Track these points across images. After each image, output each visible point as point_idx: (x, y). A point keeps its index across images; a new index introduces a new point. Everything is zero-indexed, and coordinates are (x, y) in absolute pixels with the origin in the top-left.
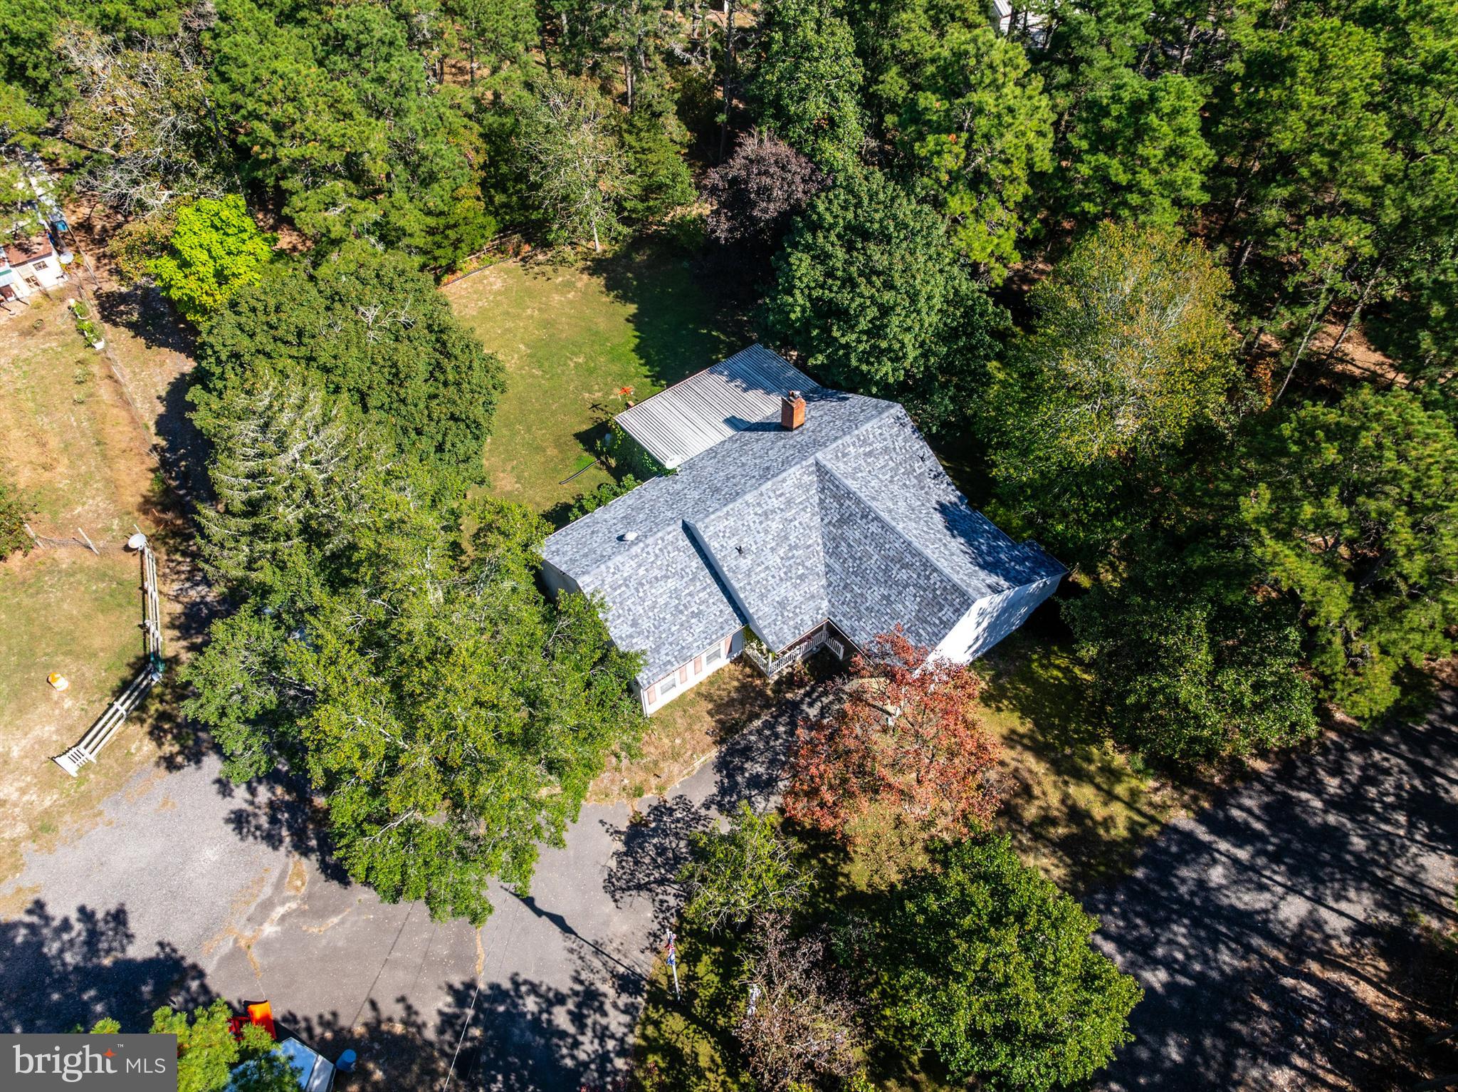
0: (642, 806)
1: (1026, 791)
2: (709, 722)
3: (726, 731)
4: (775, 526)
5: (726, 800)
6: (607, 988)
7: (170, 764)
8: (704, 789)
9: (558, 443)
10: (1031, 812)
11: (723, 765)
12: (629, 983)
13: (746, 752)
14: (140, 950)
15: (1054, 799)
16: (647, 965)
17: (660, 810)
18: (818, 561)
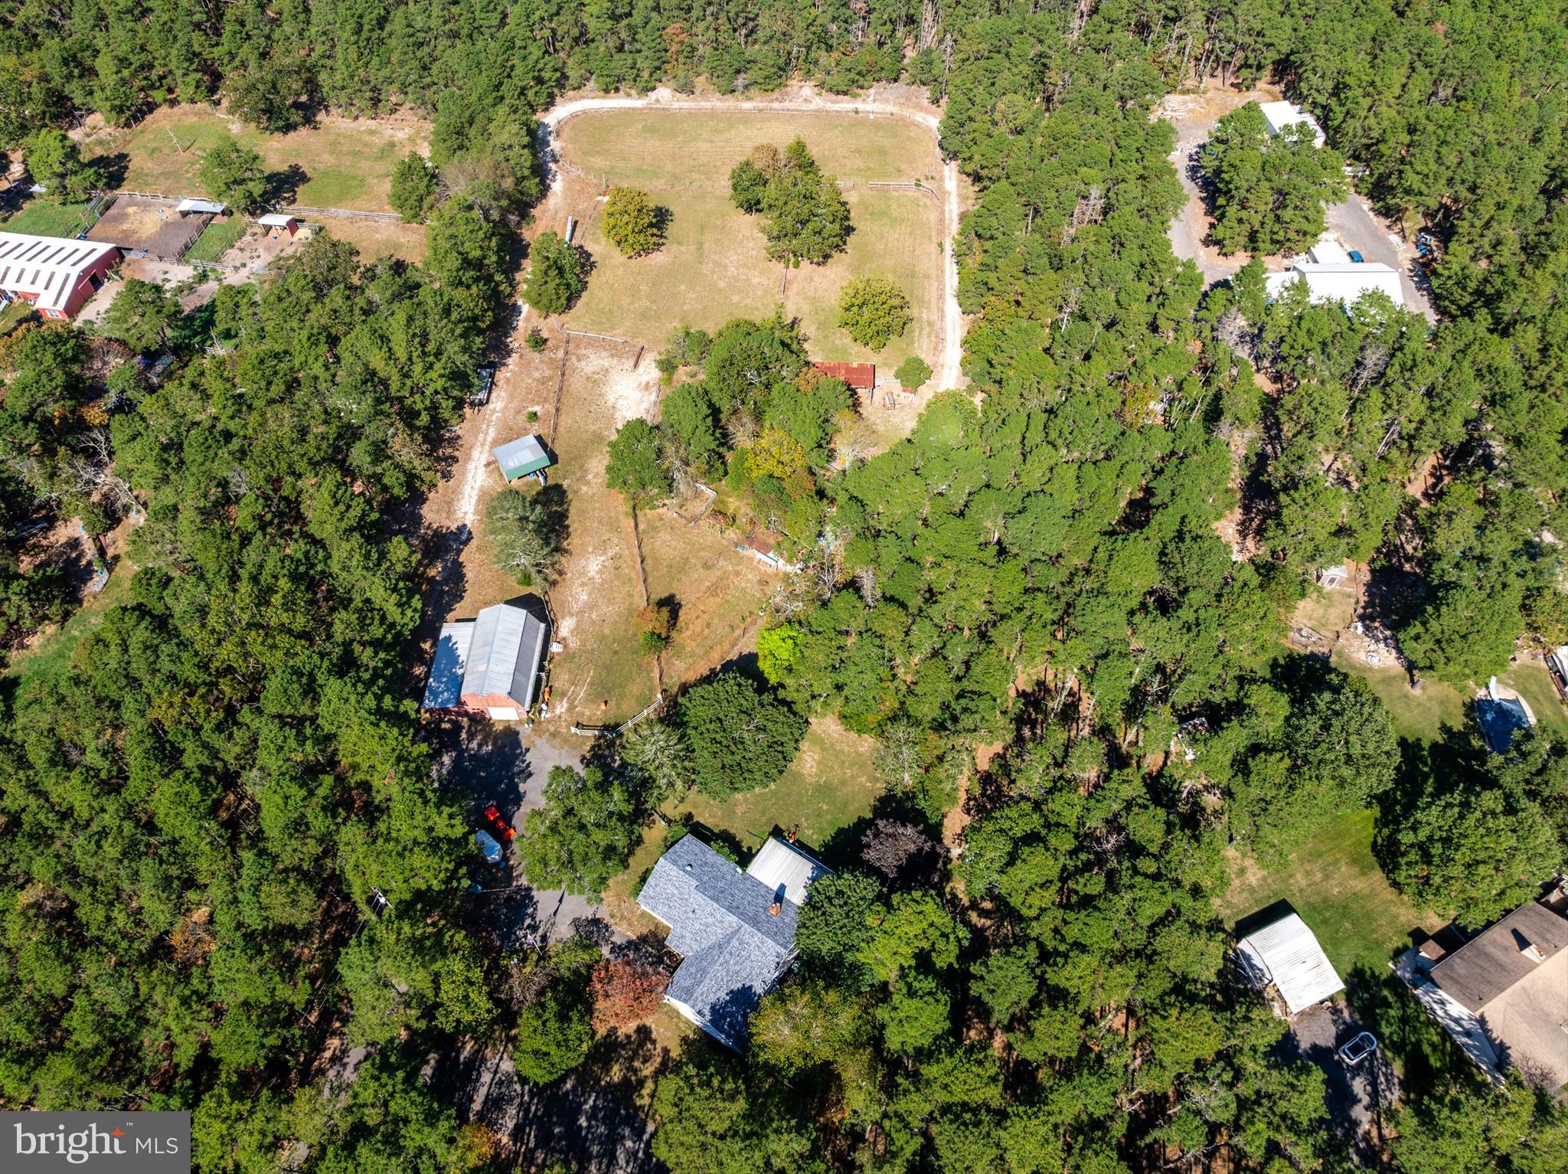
0: (607, 920)
1: (645, 1062)
2: (645, 931)
3: (643, 939)
4: (710, 920)
5: (616, 949)
6: (540, 932)
7: (584, 758)
8: (617, 939)
9: (769, 821)
10: (636, 1064)
11: (630, 943)
12: (544, 938)
13: (637, 950)
14: (522, 787)
15: (646, 1072)
16: (551, 942)
17: (607, 927)
18: (705, 944)
